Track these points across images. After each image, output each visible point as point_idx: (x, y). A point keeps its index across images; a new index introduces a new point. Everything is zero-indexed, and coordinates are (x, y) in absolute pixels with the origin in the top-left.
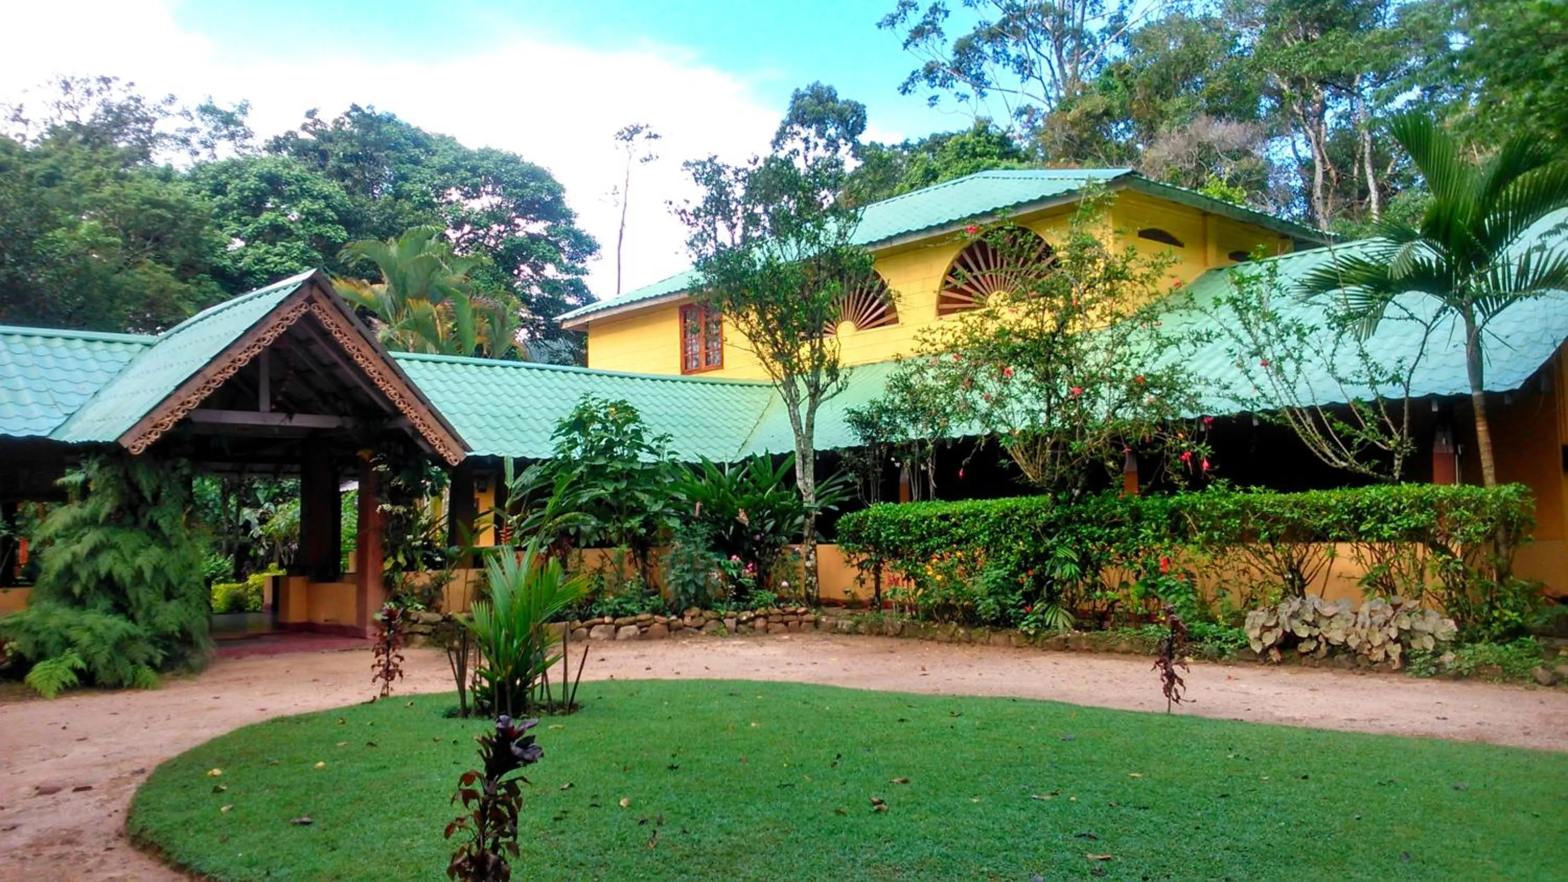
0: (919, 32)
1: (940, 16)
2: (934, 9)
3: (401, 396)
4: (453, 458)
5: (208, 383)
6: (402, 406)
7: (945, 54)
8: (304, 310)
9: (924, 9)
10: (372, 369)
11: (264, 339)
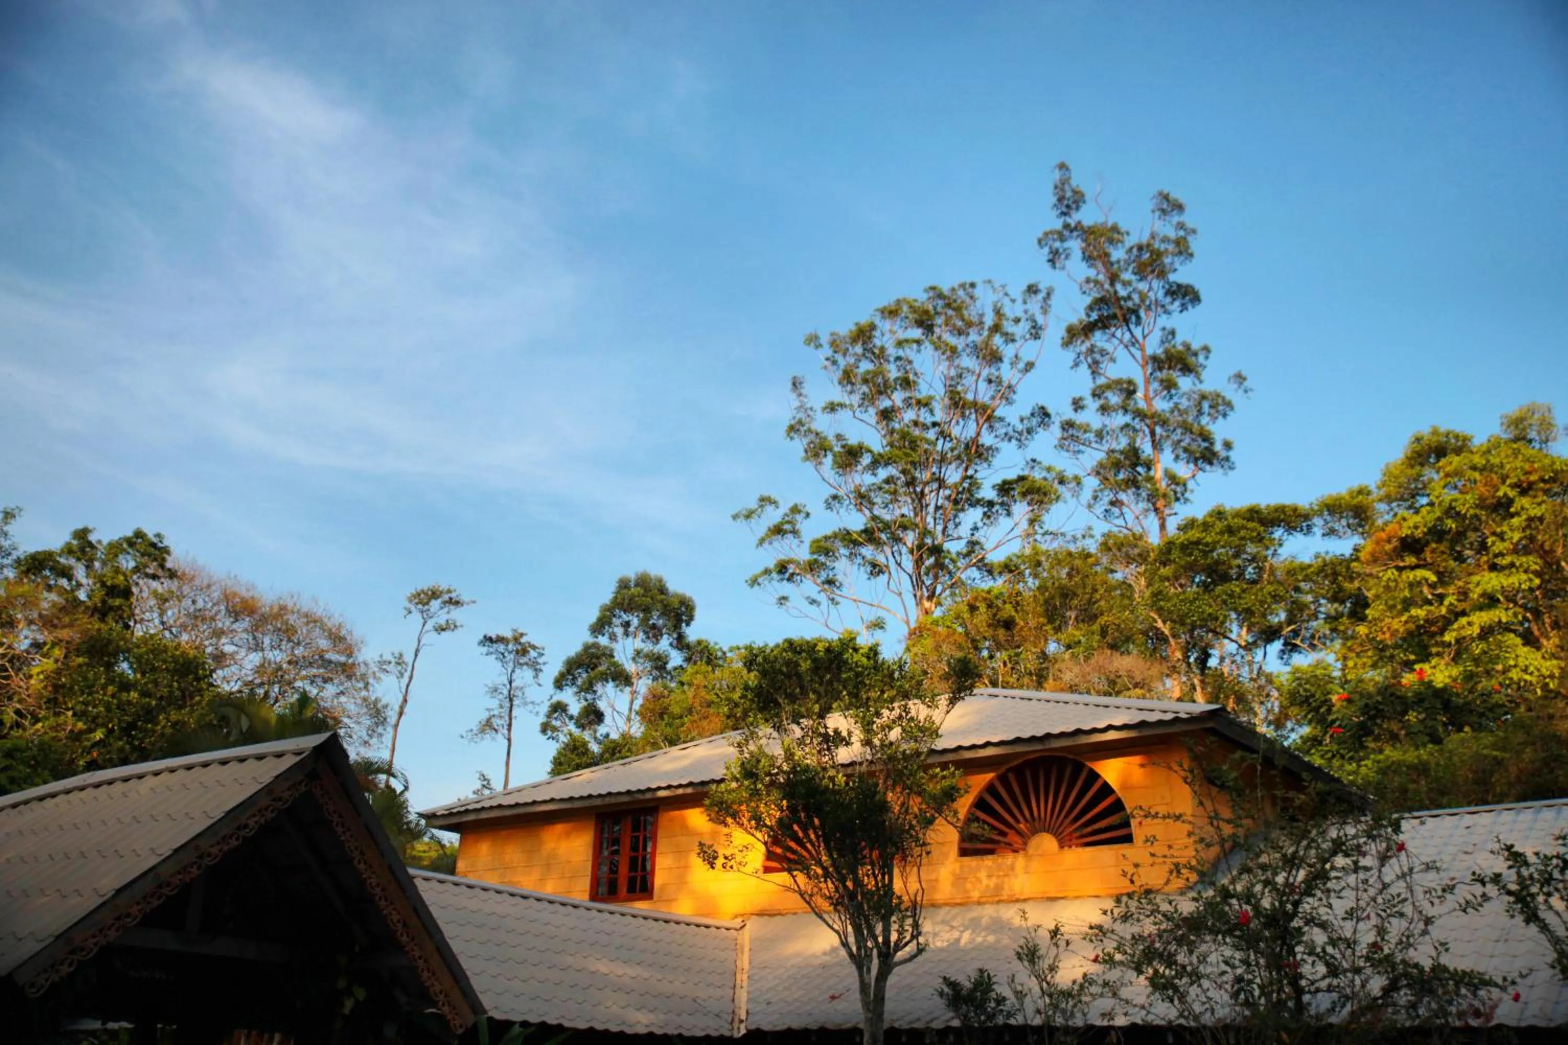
0: (778, 530)
1: (799, 518)
2: (795, 510)
3: (405, 925)
4: (457, 1022)
5: (160, 886)
6: (404, 939)
7: (803, 554)
8: (303, 789)
9: (784, 509)
10: (374, 881)
11: (246, 826)
